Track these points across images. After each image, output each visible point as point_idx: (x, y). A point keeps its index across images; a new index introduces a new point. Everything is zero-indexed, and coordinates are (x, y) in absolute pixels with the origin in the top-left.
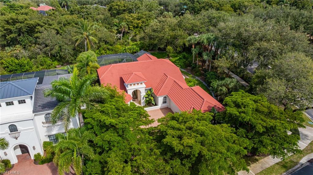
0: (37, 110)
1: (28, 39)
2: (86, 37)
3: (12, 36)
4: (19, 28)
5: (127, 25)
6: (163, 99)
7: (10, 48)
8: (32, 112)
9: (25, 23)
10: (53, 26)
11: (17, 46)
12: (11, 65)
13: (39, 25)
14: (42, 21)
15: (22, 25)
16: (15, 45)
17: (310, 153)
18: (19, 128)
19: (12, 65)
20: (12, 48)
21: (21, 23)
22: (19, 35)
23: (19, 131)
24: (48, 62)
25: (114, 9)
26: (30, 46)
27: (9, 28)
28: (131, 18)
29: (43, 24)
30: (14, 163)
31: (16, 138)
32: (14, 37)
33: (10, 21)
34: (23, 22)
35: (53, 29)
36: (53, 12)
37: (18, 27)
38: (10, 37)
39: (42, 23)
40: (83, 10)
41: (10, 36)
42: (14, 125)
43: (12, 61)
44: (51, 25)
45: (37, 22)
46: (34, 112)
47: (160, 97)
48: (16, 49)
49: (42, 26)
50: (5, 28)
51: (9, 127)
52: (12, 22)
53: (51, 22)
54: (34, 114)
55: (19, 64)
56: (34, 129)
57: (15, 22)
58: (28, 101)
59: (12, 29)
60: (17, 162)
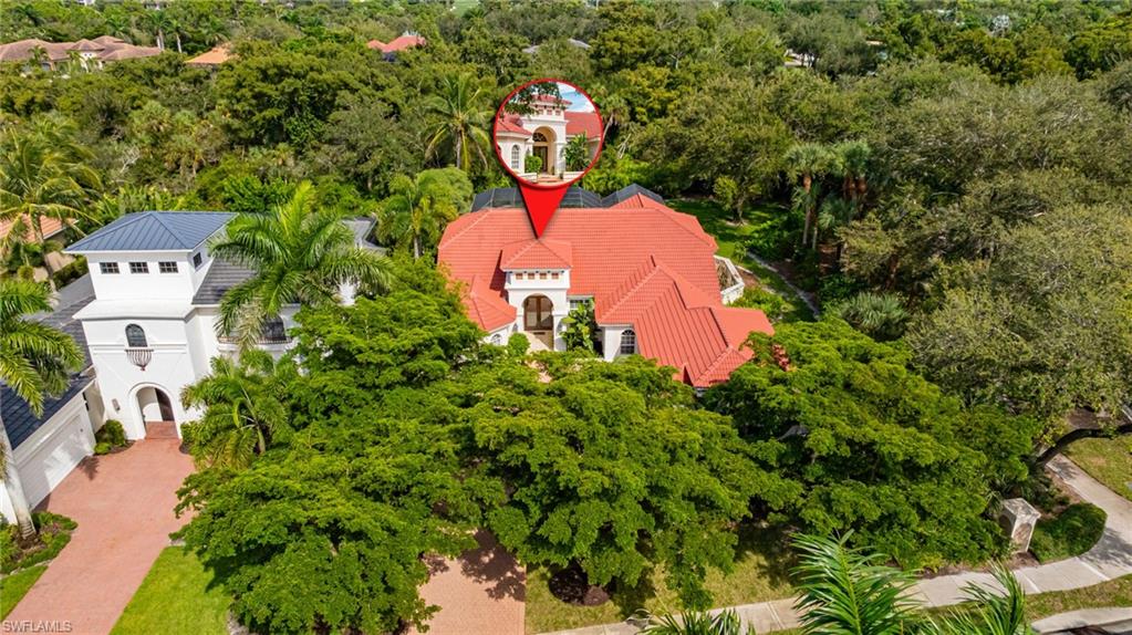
0: (205, 297)
1: (312, 126)
2: (460, 128)
3: (268, 113)
4: (288, 93)
5: (629, 103)
6: (623, 338)
7: (260, 149)
8: (191, 301)
9: (308, 77)
10: (387, 93)
11: (282, 146)
12: (241, 194)
13: (347, 86)
14: (358, 74)
15: (299, 84)
16: (277, 143)
17: (1099, 605)
18: (150, 337)
19: (243, 196)
20: (265, 151)
21: (297, 76)
22: (290, 113)
23: (149, 348)
24: (347, 198)
25: (607, 51)
26: (314, 148)
27: (265, 90)
28: (646, 83)
29: (359, 85)
30: (136, 439)
31: (143, 367)
32: (273, 118)
33: (271, 72)
34: (304, 77)
35: (384, 100)
36: (418, 54)
37: (287, 90)
38: (264, 118)
39: (357, 82)
40: (500, 48)
41: (264, 113)
42: (138, 327)
43: (247, 184)
44: (379, 88)
45: (342, 77)
46: (196, 300)
47: (609, 328)
48: (277, 153)
49: (354, 91)
50: (256, 90)
51: (127, 330)
52: (276, 74)
53: (382, 80)
54: (194, 306)
55: (261, 196)
56: (187, 349)
57: (282, 73)
58: (185, 266)
59: (273, 94)
60: (143, 437)
